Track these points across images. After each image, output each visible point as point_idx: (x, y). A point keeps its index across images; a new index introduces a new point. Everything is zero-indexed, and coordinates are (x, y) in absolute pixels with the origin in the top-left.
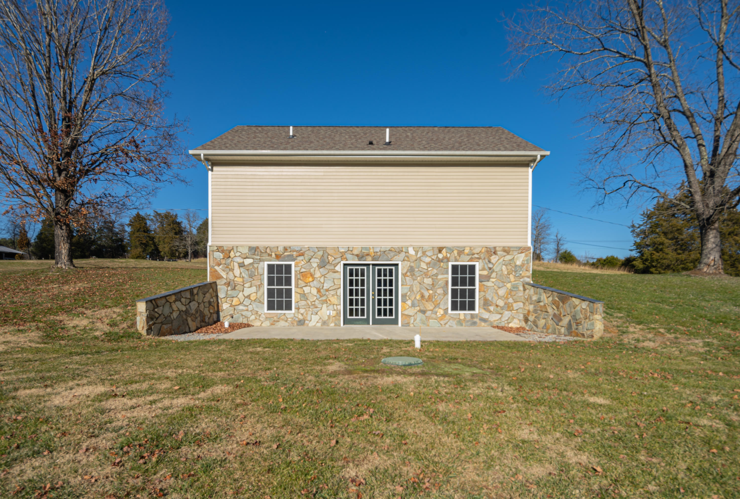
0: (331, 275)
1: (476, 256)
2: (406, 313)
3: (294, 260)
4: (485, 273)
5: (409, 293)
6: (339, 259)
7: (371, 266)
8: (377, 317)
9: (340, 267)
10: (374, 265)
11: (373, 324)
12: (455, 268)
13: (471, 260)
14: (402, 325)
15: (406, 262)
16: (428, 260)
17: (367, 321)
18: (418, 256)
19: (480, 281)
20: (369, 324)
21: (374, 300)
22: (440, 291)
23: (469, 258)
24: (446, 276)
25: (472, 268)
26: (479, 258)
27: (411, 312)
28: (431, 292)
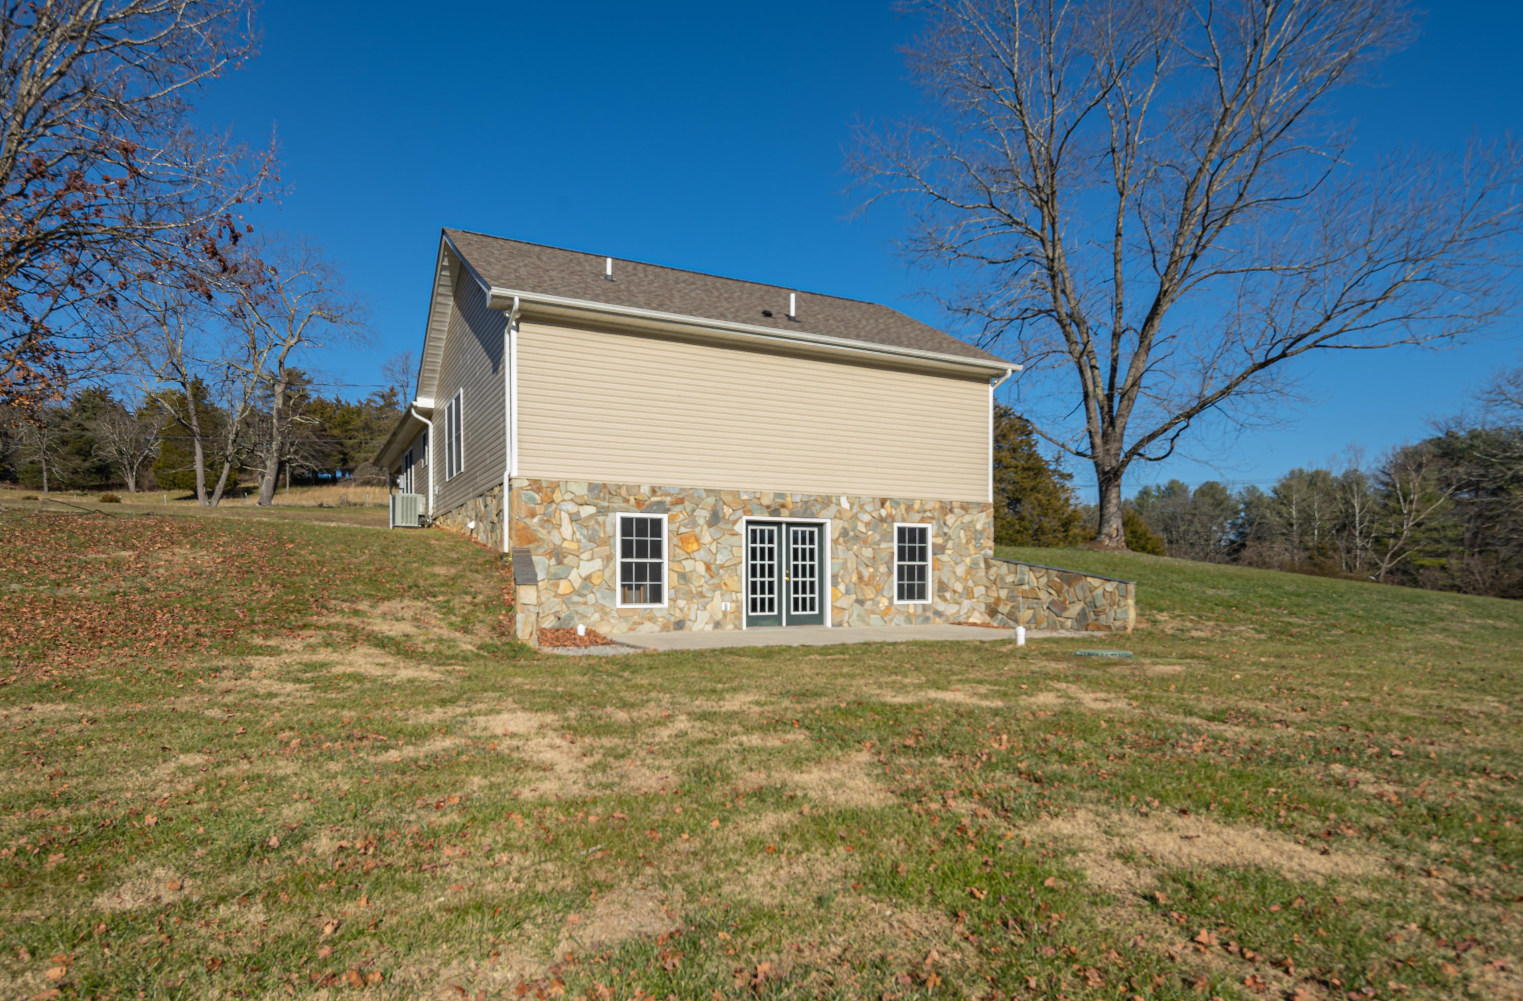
0: (727, 539)
1: (928, 514)
2: (838, 604)
3: (666, 511)
4: (940, 541)
5: (842, 571)
6: (740, 512)
7: (784, 526)
8: (793, 613)
9: (741, 527)
10: (789, 524)
11: (788, 624)
12: (901, 531)
13: (922, 520)
14: (833, 625)
15: (837, 521)
16: (866, 518)
17: (777, 620)
18: (854, 511)
19: (934, 554)
20: (780, 624)
21: (788, 583)
22: (883, 569)
23: (918, 516)
24: (890, 544)
25: (923, 532)
26: (932, 518)
27: (844, 602)
28: (871, 570)
